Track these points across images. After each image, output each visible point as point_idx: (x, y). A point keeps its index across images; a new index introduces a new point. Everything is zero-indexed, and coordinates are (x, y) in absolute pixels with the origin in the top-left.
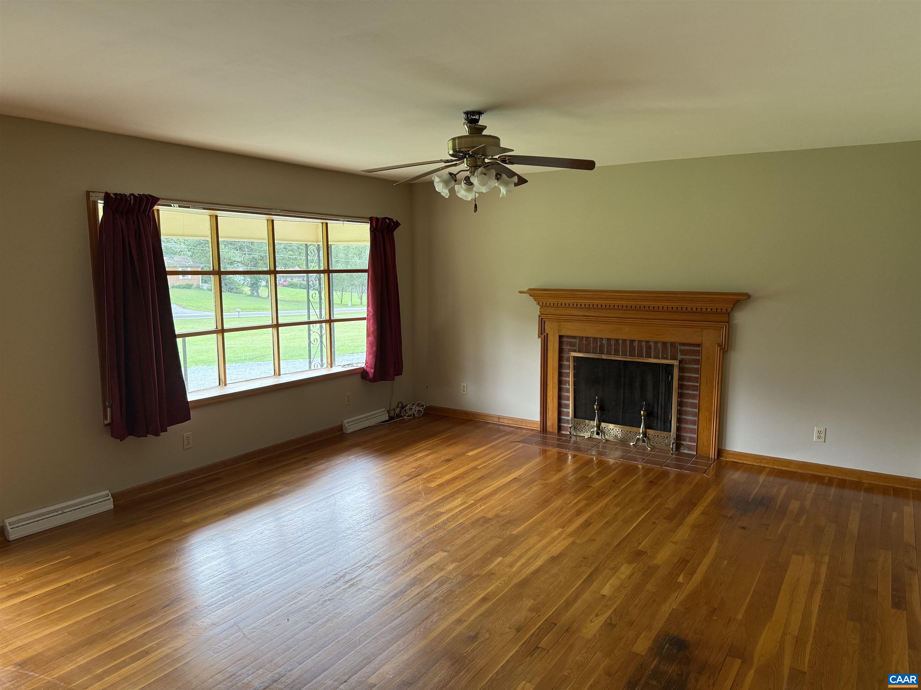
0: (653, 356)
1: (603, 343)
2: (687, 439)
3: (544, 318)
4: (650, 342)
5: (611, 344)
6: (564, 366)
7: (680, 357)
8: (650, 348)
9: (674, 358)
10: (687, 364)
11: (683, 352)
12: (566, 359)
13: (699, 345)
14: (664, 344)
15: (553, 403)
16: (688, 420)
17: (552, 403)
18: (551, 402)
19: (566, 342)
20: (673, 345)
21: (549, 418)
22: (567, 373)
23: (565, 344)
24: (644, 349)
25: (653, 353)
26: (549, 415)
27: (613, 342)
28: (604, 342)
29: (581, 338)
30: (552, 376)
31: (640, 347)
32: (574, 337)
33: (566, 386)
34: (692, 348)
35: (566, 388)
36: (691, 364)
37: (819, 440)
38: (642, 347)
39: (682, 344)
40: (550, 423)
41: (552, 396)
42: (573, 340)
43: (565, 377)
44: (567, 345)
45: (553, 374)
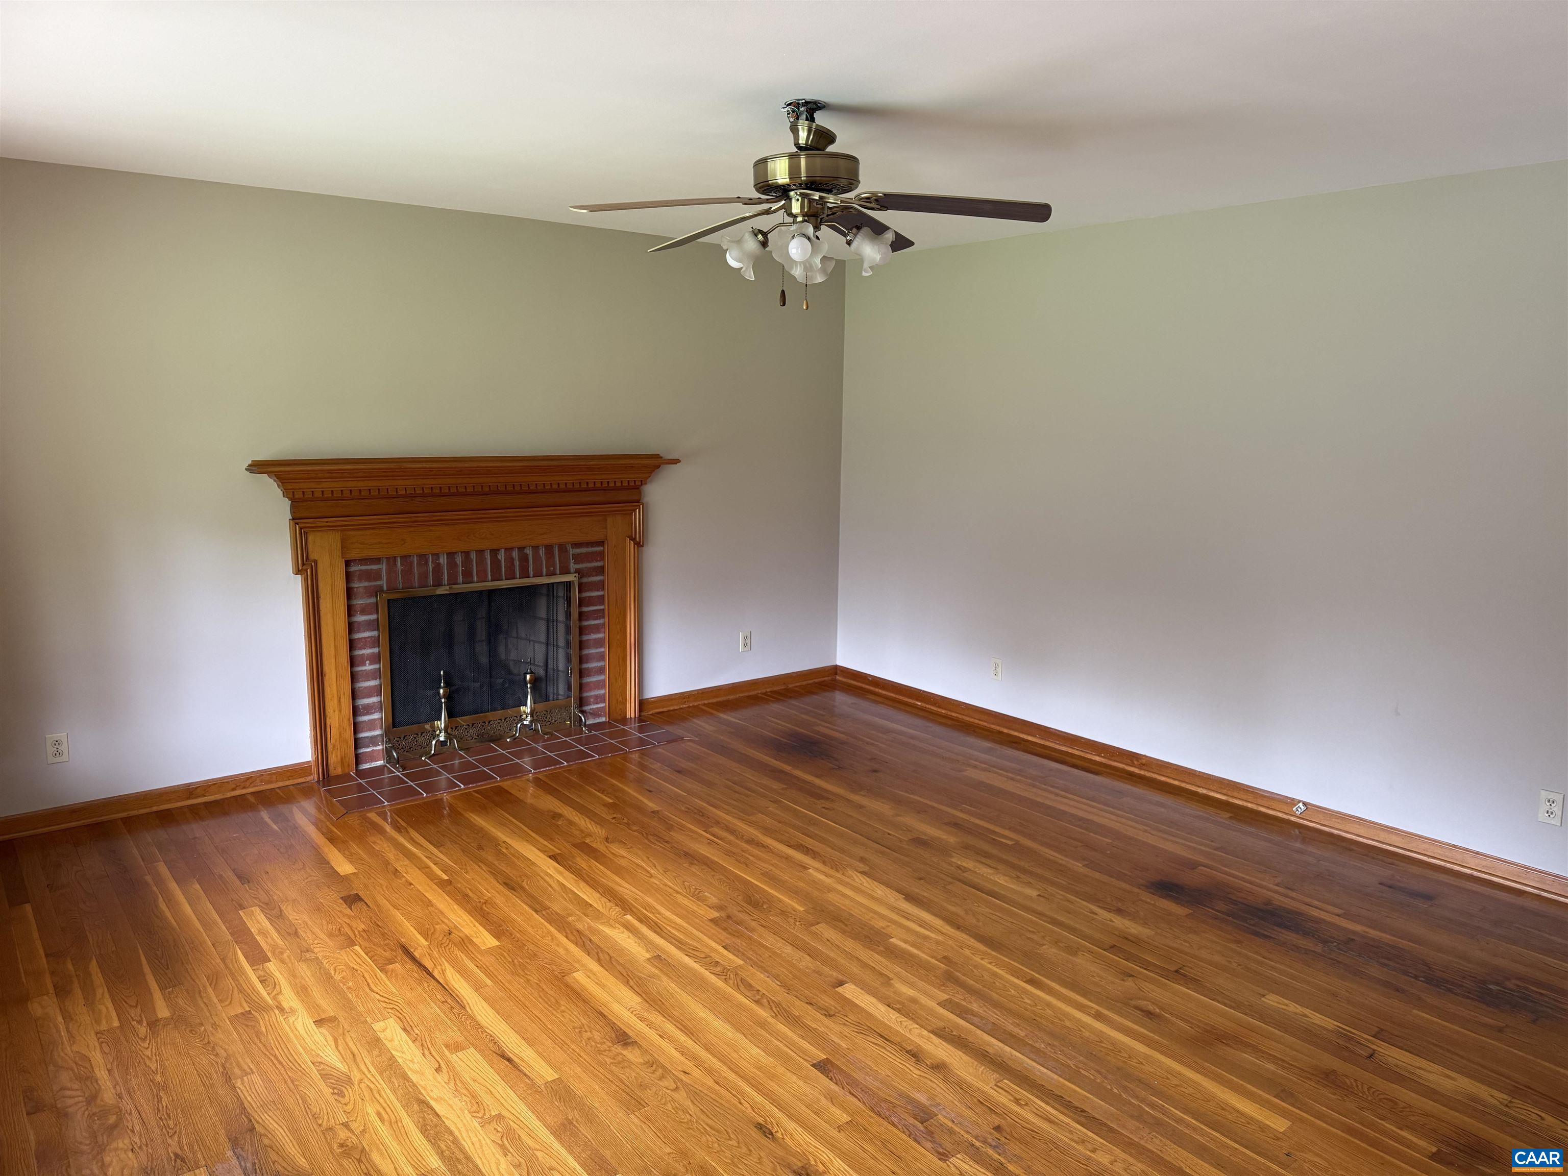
0: (531, 573)
1: (439, 564)
2: (592, 700)
3: (306, 528)
4: (525, 550)
5: (456, 563)
6: (356, 625)
7: (573, 566)
8: (527, 560)
9: (565, 571)
10: (586, 576)
11: (578, 559)
12: (359, 609)
13: (601, 543)
14: (549, 548)
15: (340, 711)
16: (592, 668)
17: (337, 712)
18: (334, 711)
19: (358, 573)
20: (562, 548)
21: (334, 746)
22: (365, 638)
23: (356, 579)
24: (517, 563)
25: (531, 568)
26: (333, 741)
27: (459, 559)
28: (441, 561)
29: (392, 560)
30: (333, 653)
31: (510, 560)
32: (377, 560)
33: (364, 668)
34: (590, 550)
35: (366, 670)
36: (590, 576)
37: (746, 649)
38: (512, 559)
39: (576, 545)
40: (337, 756)
41: (336, 696)
42: (374, 567)
43: (361, 648)
44: (360, 580)
45: (335, 647)
